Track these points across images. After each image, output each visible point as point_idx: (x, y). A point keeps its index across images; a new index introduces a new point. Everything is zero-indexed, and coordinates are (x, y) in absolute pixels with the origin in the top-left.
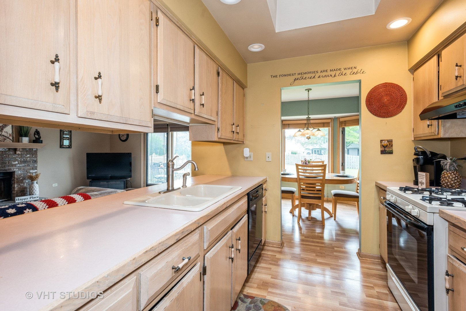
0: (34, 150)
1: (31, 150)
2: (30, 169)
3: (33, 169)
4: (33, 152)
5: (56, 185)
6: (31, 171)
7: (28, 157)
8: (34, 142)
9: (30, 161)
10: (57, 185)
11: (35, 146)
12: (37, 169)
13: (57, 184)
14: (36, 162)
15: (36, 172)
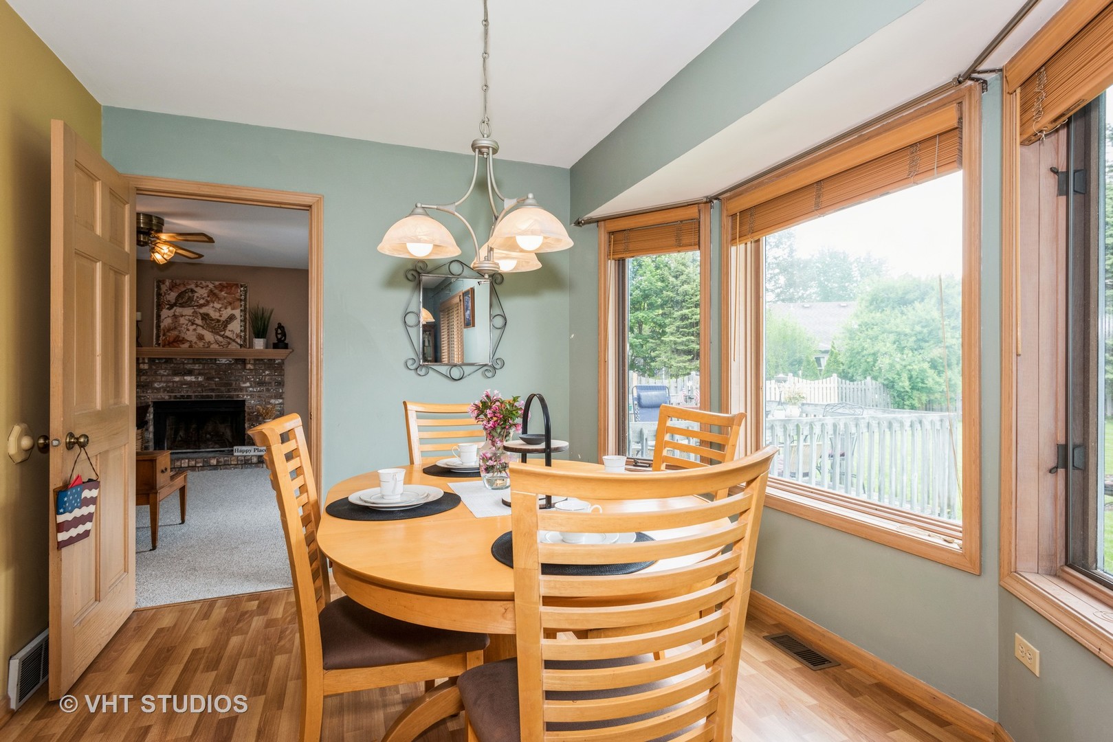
0: (277, 362)
1: (272, 361)
2: (271, 397)
3: (276, 397)
4: (276, 367)
6: (273, 401)
7: (268, 375)
8: (276, 346)
9: (270, 383)
11: (278, 354)
12: (282, 398)
14: (280, 384)
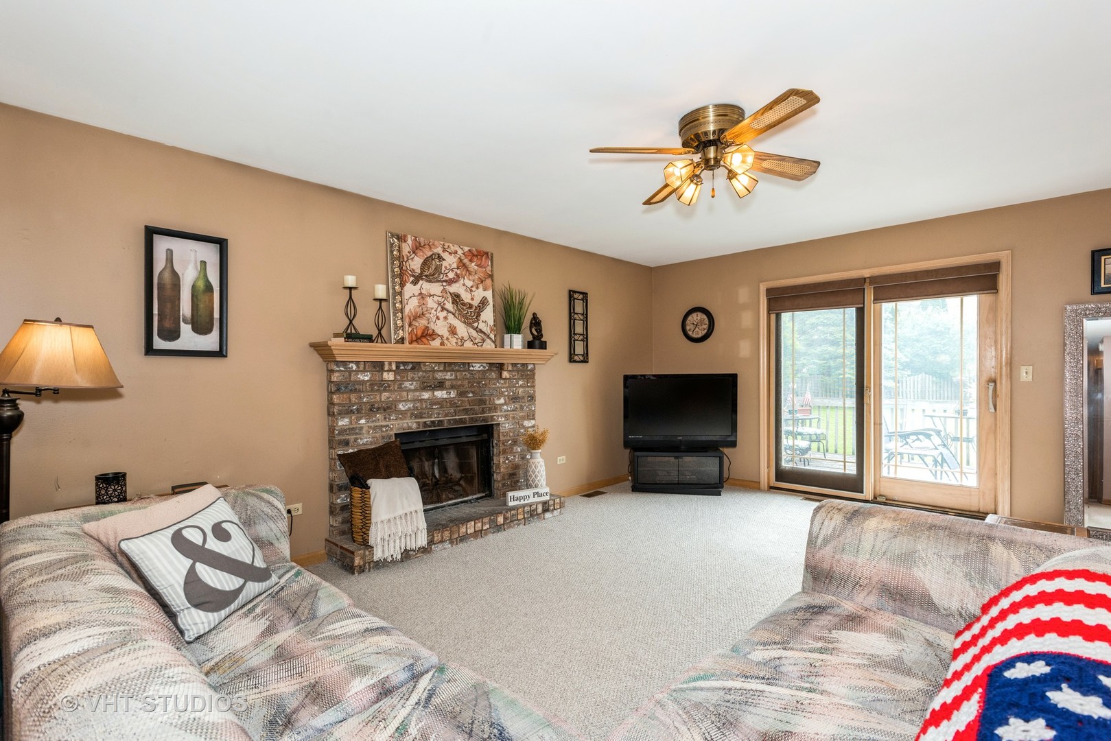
0: (529, 367)
1: (525, 367)
2: (524, 418)
3: (529, 417)
4: (528, 375)
5: (563, 460)
6: (526, 423)
8: (530, 345)
9: (524, 397)
10: (564, 462)
11: (531, 357)
12: (534, 419)
13: (564, 457)
14: (533, 398)
15: (533, 426)
